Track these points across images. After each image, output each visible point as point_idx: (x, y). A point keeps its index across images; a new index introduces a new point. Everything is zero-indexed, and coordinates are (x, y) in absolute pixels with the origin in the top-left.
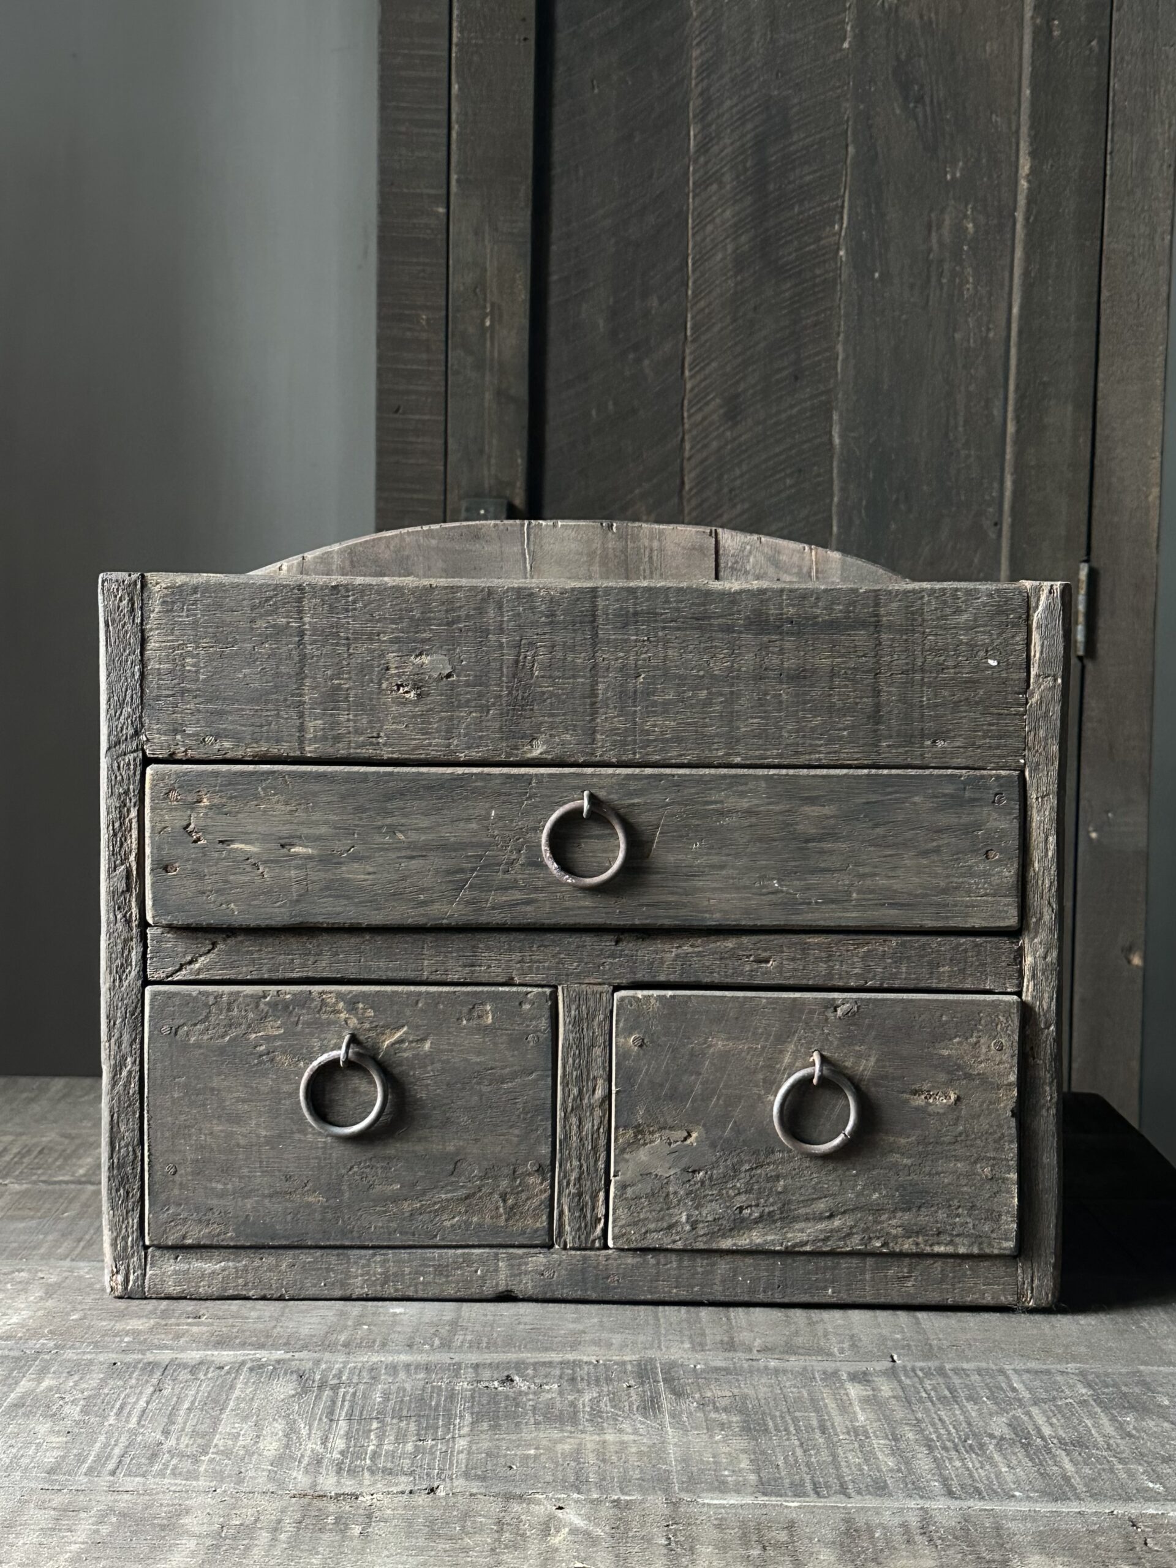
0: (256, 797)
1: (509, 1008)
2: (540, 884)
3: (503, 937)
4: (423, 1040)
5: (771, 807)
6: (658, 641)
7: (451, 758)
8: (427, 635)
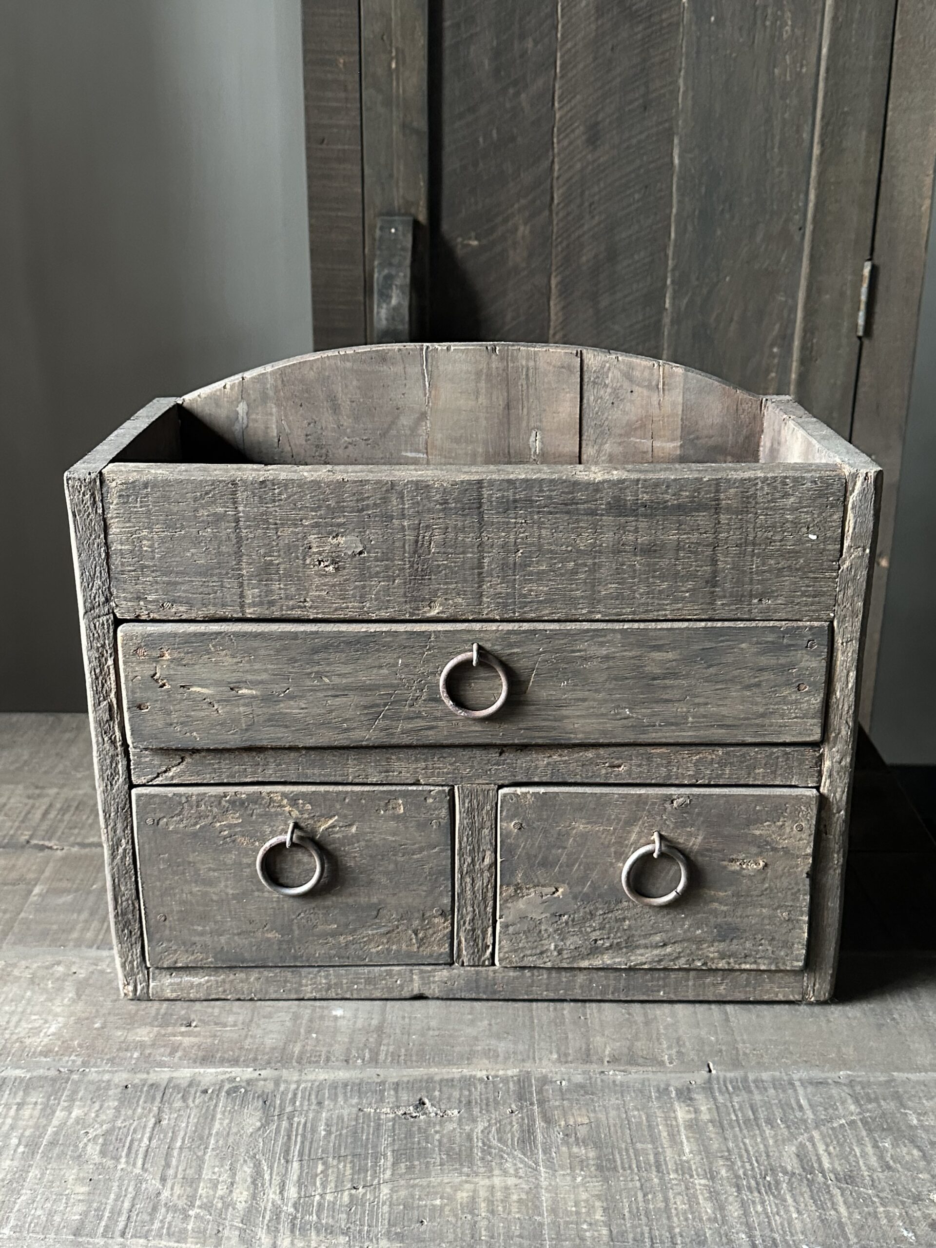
0: (208, 652)
1: (417, 801)
2: (439, 714)
3: (410, 751)
4: (350, 825)
5: (625, 654)
6: (534, 523)
7: (365, 617)
8: (342, 520)
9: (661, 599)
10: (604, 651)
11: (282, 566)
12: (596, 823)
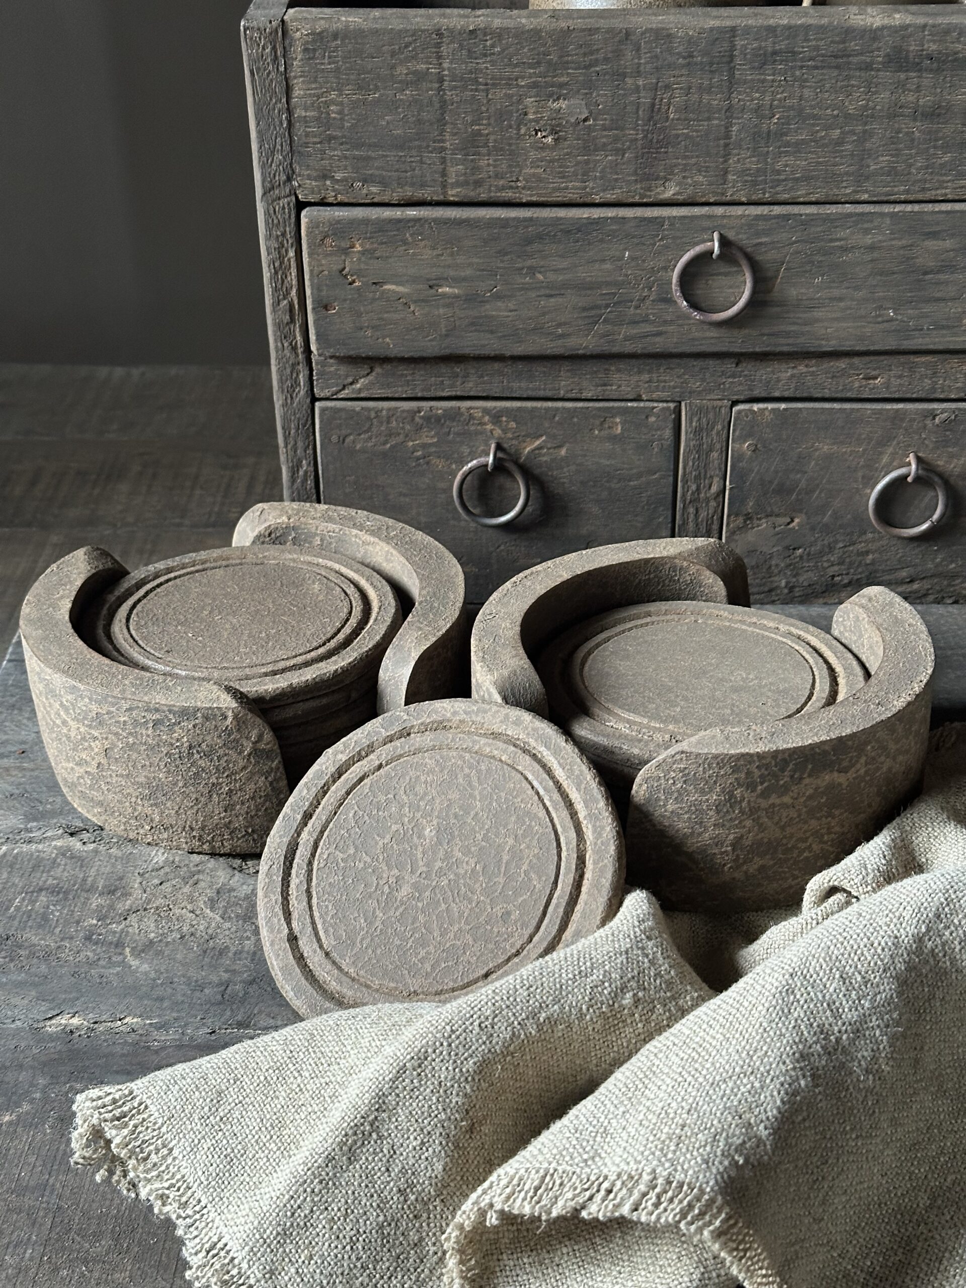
0: (405, 242)
1: (637, 420)
2: (669, 318)
3: (632, 362)
4: (560, 447)
5: (893, 243)
6: (795, 81)
7: (588, 200)
8: (564, 79)
9: (941, 175)
10: (868, 240)
11: (492, 138)
12: (842, 443)
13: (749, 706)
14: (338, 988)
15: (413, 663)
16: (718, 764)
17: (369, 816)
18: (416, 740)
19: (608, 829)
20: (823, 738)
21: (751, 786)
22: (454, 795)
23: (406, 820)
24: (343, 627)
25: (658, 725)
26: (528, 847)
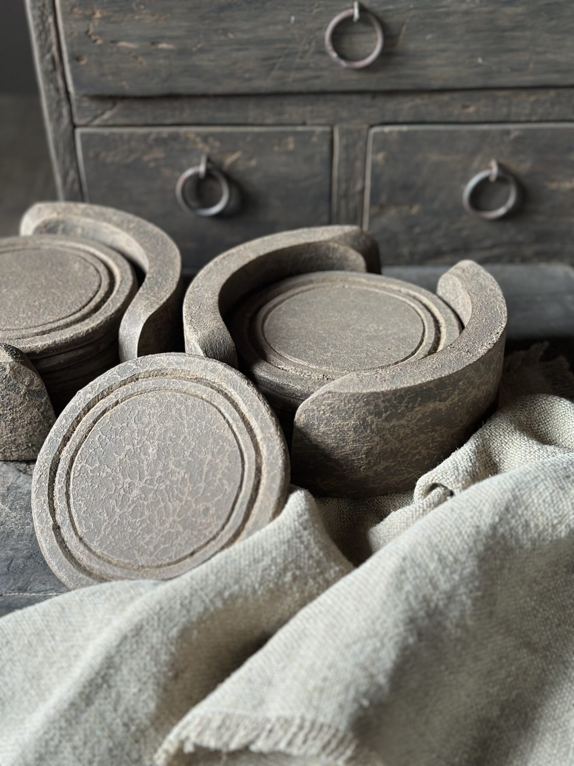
1: (304, 140)
2: (324, 65)
3: (300, 98)
4: (251, 159)
5: (482, 9)
12: (447, 154)
13: (379, 351)
14: (89, 563)
15: (142, 325)
16: (355, 400)
17: (110, 439)
18: (142, 384)
19: (277, 448)
20: (429, 379)
21: (378, 414)
22: (170, 424)
23: (136, 441)
24: (94, 296)
25: (314, 367)
26: (221, 461)
